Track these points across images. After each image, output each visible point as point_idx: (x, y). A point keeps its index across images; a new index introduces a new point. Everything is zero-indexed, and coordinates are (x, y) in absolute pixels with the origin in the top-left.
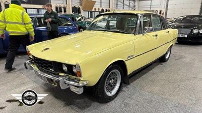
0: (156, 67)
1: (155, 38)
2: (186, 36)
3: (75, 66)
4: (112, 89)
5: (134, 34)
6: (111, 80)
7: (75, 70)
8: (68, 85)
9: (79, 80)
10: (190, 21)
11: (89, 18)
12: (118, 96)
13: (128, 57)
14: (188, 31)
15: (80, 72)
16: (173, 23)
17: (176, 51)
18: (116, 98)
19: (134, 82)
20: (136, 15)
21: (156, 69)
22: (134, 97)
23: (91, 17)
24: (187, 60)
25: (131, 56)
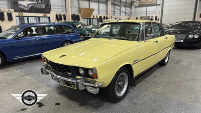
0: (157, 71)
1: (156, 43)
2: (182, 41)
3: (92, 69)
4: (121, 91)
5: (138, 40)
6: (120, 82)
7: (90, 73)
8: (85, 86)
9: (95, 82)
10: (185, 27)
11: (88, 25)
12: (126, 97)
13: (134, 62)
14: (184, 36)
15: (96, 74)
16: (170, 29)
17: (174, 56)
18: (125, 99)
19: (139, 84)
20: (139, 24)
21: (157, 73)
22: (140, 97)
23: (90, 24)
24: (184, 63)
25: (137, 60)
